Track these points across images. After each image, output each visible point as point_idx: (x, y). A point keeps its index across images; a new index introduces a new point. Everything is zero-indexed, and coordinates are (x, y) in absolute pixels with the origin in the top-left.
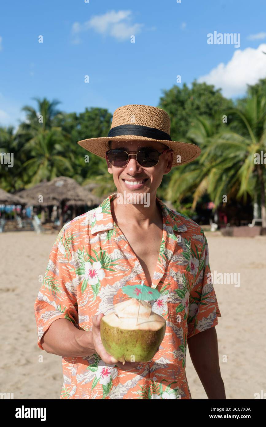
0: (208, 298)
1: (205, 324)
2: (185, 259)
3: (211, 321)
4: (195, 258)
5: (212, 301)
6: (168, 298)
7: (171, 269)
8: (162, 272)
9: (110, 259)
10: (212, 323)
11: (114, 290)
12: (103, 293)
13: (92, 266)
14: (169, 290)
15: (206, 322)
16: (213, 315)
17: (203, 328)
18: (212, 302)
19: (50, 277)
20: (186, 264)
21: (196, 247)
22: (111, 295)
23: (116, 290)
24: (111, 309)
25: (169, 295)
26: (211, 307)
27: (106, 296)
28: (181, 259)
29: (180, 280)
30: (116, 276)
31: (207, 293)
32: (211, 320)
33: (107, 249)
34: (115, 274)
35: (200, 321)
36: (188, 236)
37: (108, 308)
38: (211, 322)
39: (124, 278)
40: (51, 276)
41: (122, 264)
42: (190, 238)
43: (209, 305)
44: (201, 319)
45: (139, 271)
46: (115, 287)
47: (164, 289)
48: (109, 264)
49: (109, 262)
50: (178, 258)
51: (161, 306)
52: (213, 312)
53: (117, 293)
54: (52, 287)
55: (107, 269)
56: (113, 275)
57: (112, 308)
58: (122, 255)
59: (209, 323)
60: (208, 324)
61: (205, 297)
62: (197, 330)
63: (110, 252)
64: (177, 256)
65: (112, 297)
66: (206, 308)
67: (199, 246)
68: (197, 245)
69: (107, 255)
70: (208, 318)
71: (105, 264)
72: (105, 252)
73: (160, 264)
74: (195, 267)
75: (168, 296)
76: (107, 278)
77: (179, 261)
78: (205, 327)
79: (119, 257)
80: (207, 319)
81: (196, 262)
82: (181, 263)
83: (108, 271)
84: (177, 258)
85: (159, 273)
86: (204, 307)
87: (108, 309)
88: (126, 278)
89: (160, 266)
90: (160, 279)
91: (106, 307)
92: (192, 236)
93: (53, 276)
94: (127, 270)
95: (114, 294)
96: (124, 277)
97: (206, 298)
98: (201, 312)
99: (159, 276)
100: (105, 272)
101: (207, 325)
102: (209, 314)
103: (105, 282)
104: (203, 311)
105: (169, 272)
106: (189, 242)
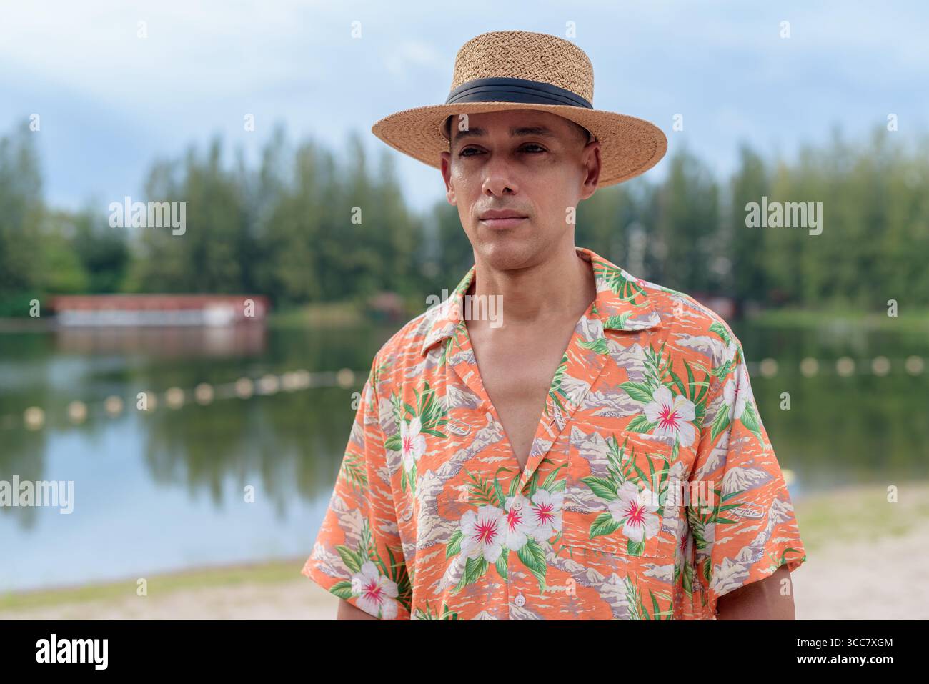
0: (739, 505)
1: (729, 576)
2: (631, 399)
3: (744, 569)
4: (680, 397)
5: (751, 515)
6: (566, 499)
7: (574, 428)
8: (548, 438)
9: (439, 409)
10: (747, 574)
11: (436, 481)
12: (422, 490)
13: (409, 428)
14: (565, 479)
15: (732, 570)
16: (751, 552)
17: (725, 584)
18: (748, 518)
19: (351, 454)
20: (628, 413)
21: (689, 369)
22: (433, 493)
23: (441, 483)
24: (437, 526)
25: (566, 491)
26: (744, 530)
27: (425, 495)
28: (612, 400)
29: (599, 455)
30: (446, 448)
31: (736, 494)
32: (745, 566)
33: (439, 385)
34: (445, 445)
35: (717, 566)
36: (660, 342)
37: (430, 525)
38: (743, 571)
39: (458, 453)
40: (353, 453)
41: (457, 420)
42: (663, 346)
43: (740, 524)
44: (721, 562)
45: (496, 435)
46: (441, 475)
47: (553, 478)
48: (437, 421)
49: (437, 417)
50: (606, 398)
51: (547, 521)
52: (750, 545)
53: (442, 488)
54: (353, 477)
55: (433, 434)
56: (440, 447)
57: (438, 523)
58: (459, 399)
59: (738, 573)
60: (736, 576)
61: (728, 502)
62: (712, 591)
63: (442, 392)
64: (604, 394)
65: (435, 498)
66: (731, 533)
67: (698, 366)
68: (690, 363)
69: (436, 400)
70: (736, 559)
71: (431, 420)
72: (433, 393)
73: (547, 418)
74: (677, 421)
75: (566, 496)
76: (428, 454)
77: (606, 406)
78: (731, 583)
79: (452, 404)
80: (735, 562)
81: (685, 408)
82: (612, 410)
83: (433, 436)
84: (603, 397)
85: (541, 439)
86: (726, 530)
87: (432, 528)
88: (463, 454)
89: (546, 421)
90: (543, 455)
91: (428, 523)
92: (678, 339)
93: (355, 452)
94: (466, 433)
95: (437, 491)
96: (458, 450)
97: (733, 506)
98: (719, 543)
99: (541, 449)
100: (428, 441)
101: (734, 579)
102: (741, 548)
103: (425, 464)
104: (725, 540)
105: (570, 436)
106: (658, 356)
